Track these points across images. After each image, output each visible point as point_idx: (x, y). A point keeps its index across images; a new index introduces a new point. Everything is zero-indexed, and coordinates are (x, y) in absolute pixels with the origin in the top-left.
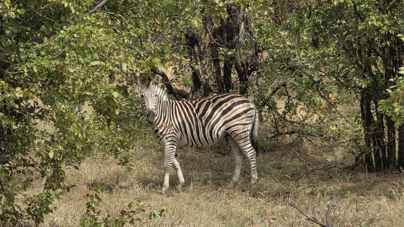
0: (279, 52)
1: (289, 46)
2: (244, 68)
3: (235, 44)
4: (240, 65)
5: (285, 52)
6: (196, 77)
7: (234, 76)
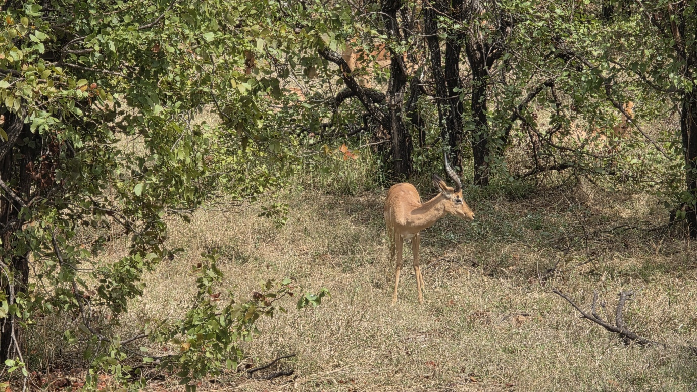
0: (543, 26)
1: (561, 16)
2: (481, 53)
3: (466, 11)
4: (475, 48)
5: (553, 26)
6: (398, 67)
7: (464, 67)
